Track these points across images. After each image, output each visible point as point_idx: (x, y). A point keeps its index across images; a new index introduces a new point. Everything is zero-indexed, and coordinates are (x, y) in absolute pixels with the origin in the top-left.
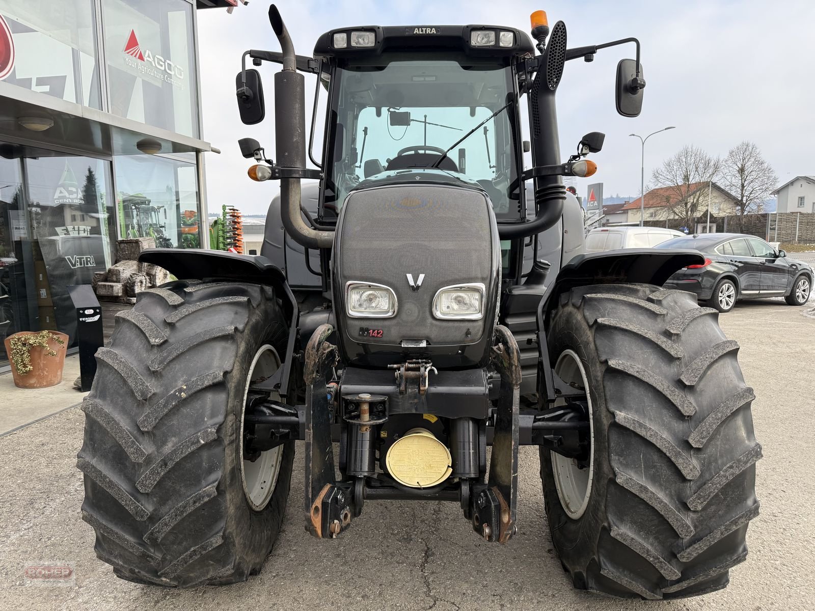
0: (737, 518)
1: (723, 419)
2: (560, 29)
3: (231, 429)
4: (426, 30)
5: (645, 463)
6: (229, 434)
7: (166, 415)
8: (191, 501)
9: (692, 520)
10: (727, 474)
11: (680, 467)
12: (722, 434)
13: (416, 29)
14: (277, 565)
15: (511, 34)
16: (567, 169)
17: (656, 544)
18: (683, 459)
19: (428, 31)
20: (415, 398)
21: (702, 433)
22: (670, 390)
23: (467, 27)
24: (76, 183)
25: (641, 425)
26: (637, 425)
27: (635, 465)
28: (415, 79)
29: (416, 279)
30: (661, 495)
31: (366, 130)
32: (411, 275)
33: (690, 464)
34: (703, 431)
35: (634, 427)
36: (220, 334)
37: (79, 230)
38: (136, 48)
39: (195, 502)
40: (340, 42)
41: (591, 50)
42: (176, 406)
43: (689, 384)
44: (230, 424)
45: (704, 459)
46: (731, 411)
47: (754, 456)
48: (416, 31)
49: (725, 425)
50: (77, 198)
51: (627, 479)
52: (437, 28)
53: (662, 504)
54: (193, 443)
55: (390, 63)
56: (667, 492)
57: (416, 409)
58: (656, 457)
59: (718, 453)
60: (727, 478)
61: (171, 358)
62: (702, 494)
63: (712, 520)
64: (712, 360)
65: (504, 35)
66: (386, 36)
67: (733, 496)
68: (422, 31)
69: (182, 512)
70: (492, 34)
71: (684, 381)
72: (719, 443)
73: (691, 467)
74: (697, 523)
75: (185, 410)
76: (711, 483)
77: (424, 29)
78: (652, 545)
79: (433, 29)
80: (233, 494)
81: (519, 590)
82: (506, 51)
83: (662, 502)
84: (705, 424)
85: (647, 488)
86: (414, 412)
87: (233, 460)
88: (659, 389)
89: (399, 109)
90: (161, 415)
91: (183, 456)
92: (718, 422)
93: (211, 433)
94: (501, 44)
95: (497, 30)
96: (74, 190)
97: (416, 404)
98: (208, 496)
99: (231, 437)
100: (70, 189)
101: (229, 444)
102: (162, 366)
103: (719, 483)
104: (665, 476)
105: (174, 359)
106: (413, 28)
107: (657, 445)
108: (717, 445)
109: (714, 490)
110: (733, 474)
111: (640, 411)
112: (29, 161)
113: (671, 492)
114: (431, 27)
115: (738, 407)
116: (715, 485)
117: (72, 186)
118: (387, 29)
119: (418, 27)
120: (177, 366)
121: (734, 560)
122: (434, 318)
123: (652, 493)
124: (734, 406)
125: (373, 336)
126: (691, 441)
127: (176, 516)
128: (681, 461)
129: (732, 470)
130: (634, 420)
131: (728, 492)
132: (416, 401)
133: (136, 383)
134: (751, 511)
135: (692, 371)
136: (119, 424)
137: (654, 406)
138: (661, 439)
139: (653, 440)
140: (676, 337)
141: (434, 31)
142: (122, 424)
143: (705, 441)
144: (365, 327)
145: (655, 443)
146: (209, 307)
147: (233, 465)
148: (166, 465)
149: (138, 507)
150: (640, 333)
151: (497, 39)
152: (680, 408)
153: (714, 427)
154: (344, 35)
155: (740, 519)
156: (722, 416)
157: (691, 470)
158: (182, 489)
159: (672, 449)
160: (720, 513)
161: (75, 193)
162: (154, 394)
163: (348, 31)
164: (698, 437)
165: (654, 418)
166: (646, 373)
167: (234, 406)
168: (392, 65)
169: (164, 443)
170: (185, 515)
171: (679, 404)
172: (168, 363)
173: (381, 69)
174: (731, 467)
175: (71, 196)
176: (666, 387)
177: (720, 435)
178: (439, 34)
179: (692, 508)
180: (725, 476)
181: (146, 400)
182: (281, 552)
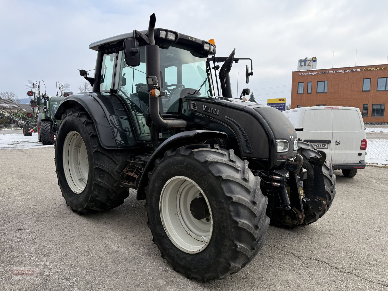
4: (192, 39)
15: (213, 47)
32: (291, 136)
40: (162, 35)
55: (170, 47)
66: (180, 37)
94: (211, 50)
114: (194, 38)
118: (181, 35)
122: (294, 150)
125: (284, 158)
141: (195, 40)
144: (281, 155)
154: (165, 32)
163: (167, 31)
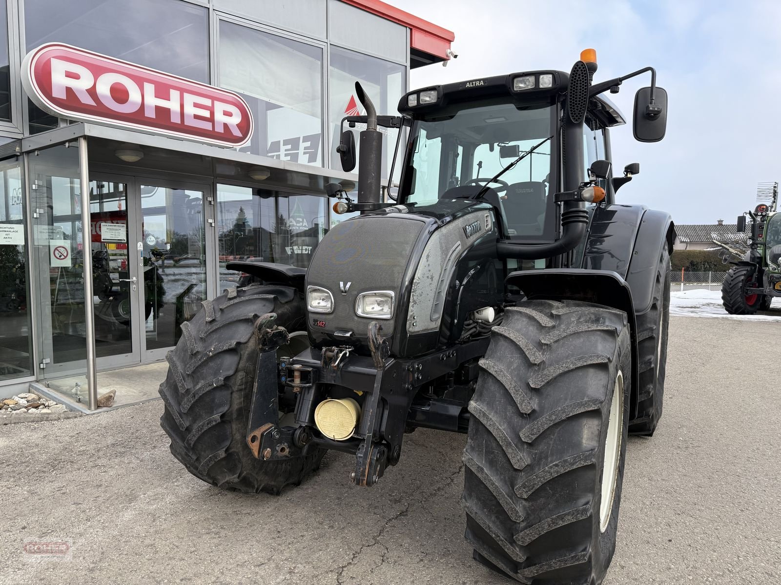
0: (563, 514)
1: (556, 421)
2: (580, 68)
3: (240, 381)
4: (475, 83)
5: (486, 447)
6: (238, 384)
7: (200, 365)
8: (206, 423)
9: (524, 508)
10: (552, 471)
11: (509, 456)
12: (556, 435)
13: (468, 83)
14: (296, 494)
15: (551, 76)
16: (576, 195)
17: (498, 523)
18: (513, 449)
19: (478, 84)
20: (334, 372)
21: (533, 430)
22: (515, 389)
23: (510, 75)
24: (302, 215)
25: (484, 414)
26: (482, 414)
27: (479, 449)
28: (487, 121)
29: (345, 285)
30: (494, 479)
31: (480, 164)
32: (342, 282)
33: (517, 455)
34: (534, 428)
35: (479, 416)
36: (243, 318)
37: (302, 250)
38: (354, 109)
39: (208, 424)
40: (412, 102)
41: (616, 83)
42: (205, 361)
43: (534, 387)
44: (240, 378)
45: (536, 454)
46: (566, 415)
47: (582, 459)
48: (468, 85)
49: (561, 427)
50: (302, 226)
51: (469, 459)
52: (484, 80)
53: (494, 486)
54: (210, 385)
55: (459, 112)
56: (502, 477)
57: (335, 381)
58: (495, 444)
59: (550, 451)
60: (552, 474)
61: (211, 330)
62: (527, 484)
63: (542, 511)
64: (567, 370)
65: (543, 78)
66: (445, 92)
67: (562, 493)
68: (473, 84)
69: (201, 429)
70: (532, 79)
71: (530, 384)
72: (551, 442)
73: (519, 458)
74: (529, 512)
75: (211, 364)
76: (535, 476)
77: (474, 83)
78: (494, 522)
79: (482, 81)
80: (239, 425)
81: (446, 554)
82: (546, 91)
83: (494, 484)
84: (538, 423)
85: (483, 469)
86: (333, 383)
87: (241, 403)
88: (507, 387)
89: (508, 144)
90: (197, 365)
91: (204, 392)
92: (550, 424)
93: (221, 380)
94: (541, 86)
95: (537, 74)
96: (301, 220)
97: (334, 377)
98: (216, 421)
99: (240, 387)
100: (298, 219)
101: (237, 391)
102: (206, 335)
103: (543, 477)
104: (501, 463)
105: (213, 331)
106: (465, 83)
107: (493, 434)
108: (550, 444)
109: (538, 482)
110: (557, 472)
111: (490, 404)
112: (281, 199)
113: (505, 478)
114: (480, 80)
115: (575, 413)
116: (539, 478)
117: (300, 217)
119: (469, 82)
120: (215, 336)
121: (572, 557)
122: (356, 315)
123: (486, 474)
124: (571, 411)
125: (320, 326)
126: (521, 435)
127: (198, 431)
128: (510, 450)
129: (557, 468)
130: (481, 410)
131: (557, 489)
132: (334, 375)
133: (191, 344)
134: (579, 511)
135: (541, 376)
136: (177, 368)
137: (502, 402)
138: (497, 430)
139: (491, 429)
140: (546, 347)
141: (482, 83)
142: (179, 368)
143: (534, 437)
144: (316, 319)
145: (492, 431)
146: (247, 300)
147: (241, 406)
148: (195, 396)
149: (181, 421)
150: (515, 340)
151: (537, 82)
152: (518, 405)
153: (546, 427)
154: (415, 96)
155: (566, 516)
156: (556, 419)
157: (518, 461)
158: (204, 414)
159: (504, 439)
160: (549, 506)
161: (301, 222)
162: (198, 352)
163: (417, 93)
164: (528, 433)
165: (500, 411)
166: (502, 373)
167: (245, 367)
168: (460, 113)
169: (197, 383)
170: (203, 431)
171: (519, 402)
172: (209, 334)
173: (452, 117)
174: (556, 465)
175: (298, 225)
176: (512, 386)
177: (553, 436)
178: (486, 84)
179: (519, 494)
180: (550, 472)
181: (192, 355)
182: (305, 487)
